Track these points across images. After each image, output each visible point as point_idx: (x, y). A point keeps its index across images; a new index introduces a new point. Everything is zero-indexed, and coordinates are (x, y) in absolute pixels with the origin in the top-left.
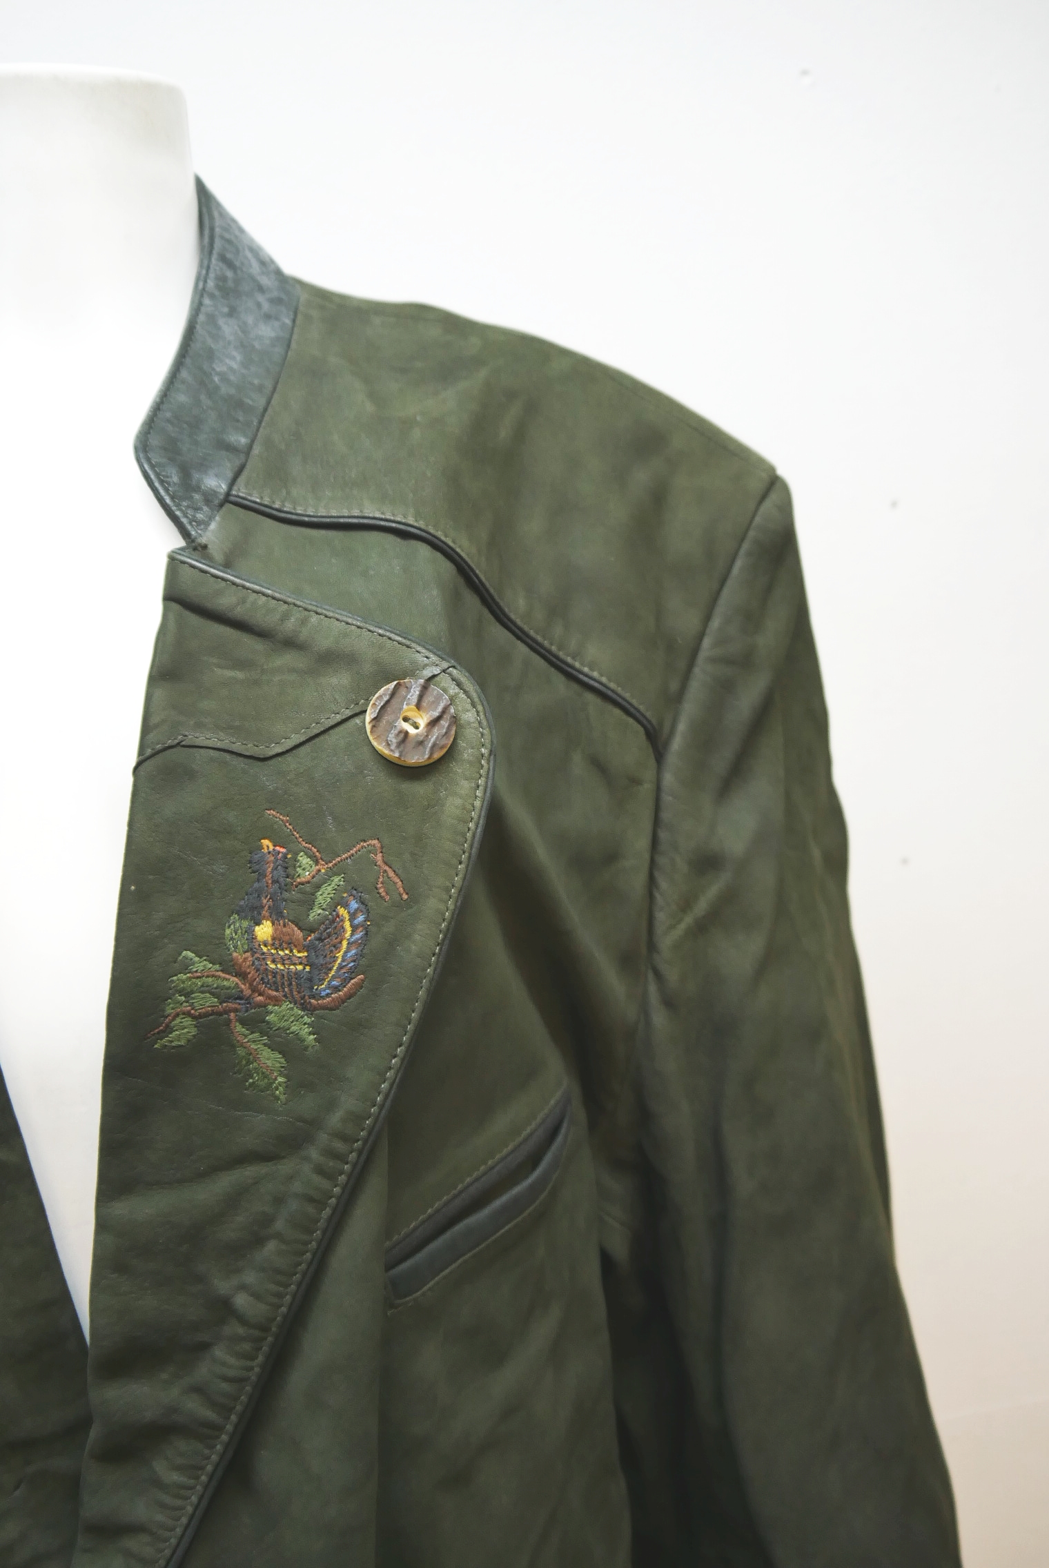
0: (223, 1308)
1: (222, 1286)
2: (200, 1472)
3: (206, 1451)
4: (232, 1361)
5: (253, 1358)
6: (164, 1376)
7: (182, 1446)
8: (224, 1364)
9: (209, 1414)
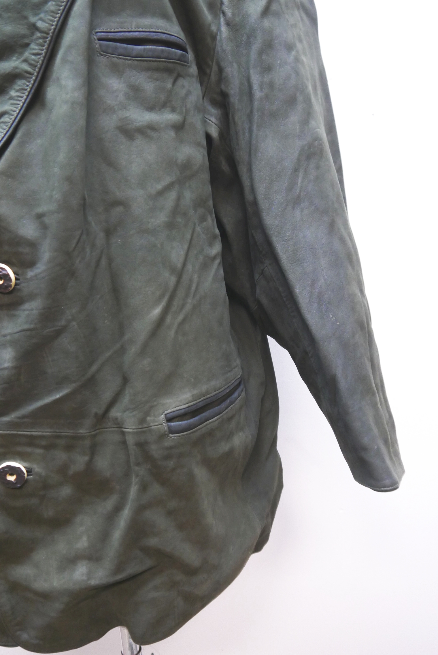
0: (34, 27)
1: (33, 19)
2: (25, 91)
3: (28, 83)
4: (37, 48)
5: (44, 46)
6: (14, 58)
7: (20, 83)
8: (34, 49)
9: (29, 69)
